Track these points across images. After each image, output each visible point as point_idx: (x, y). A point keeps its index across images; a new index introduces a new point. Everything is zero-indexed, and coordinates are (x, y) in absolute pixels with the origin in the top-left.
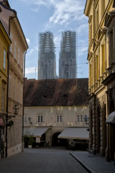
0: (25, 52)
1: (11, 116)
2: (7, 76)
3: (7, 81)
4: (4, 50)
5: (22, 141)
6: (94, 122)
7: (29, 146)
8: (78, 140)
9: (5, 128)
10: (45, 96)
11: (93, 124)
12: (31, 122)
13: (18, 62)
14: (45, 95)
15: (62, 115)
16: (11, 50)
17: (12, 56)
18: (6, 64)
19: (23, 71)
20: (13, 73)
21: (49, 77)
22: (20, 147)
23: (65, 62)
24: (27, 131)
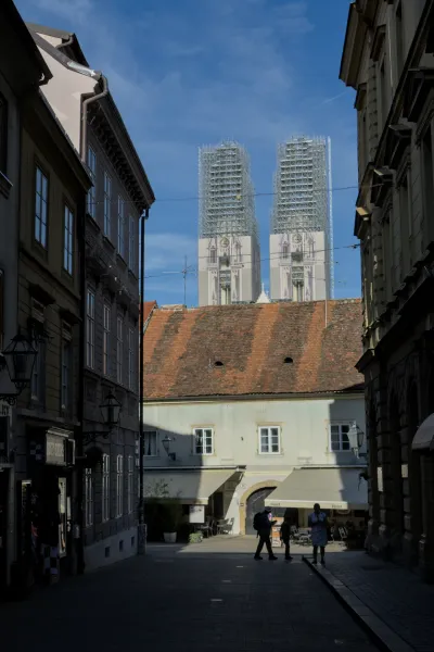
0: (144, 215)
1: (94, 433)
2: (79, 297)
3: (77, 315)
4: (66, 210)
5: (140, 518)
6: (384, 448)
7: (166, 535)
8: (335, 511)
9: (74, 474)
10: (219, 364)
11: (380, 453)
12: (171, 451)
13: (120, 250)
14: (218, 358)
15: (278, 427)
16: (91, 210)
17: (97, 229)
18: (73, 255)
19: (137, 280)
20: (100, 285)
21: (238, 298)
22: (133, 538)
23: (291, 246)
24: (158, 485)
